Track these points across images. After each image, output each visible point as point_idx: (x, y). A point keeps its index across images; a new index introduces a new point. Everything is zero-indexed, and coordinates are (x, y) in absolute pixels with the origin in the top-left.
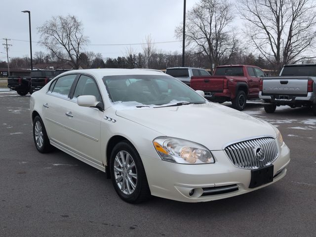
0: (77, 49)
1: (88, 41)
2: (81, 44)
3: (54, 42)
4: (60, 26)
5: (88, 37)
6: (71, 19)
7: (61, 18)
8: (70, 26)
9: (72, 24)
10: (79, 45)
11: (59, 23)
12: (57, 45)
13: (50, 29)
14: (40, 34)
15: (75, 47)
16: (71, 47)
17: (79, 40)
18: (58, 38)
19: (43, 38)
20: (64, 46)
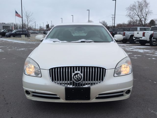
0: (145, 18)
1: (152, 13)
2: (147, 14)
3: (133, 15)
4: (138, 6)
5: (152, 11)
6: (143, 2)
7: (138, 2)
8: (142, 6)
9: (144, 4)
10: (146, 15)
11: (137, 4)
12: (135, 16)
13: (132, 8)
14: (127, 11)
15: (144, 16)
16: (142, 16)
17: (147, 13)
18: (135, 12)
19: (128, 13)
20: (139, 16)
